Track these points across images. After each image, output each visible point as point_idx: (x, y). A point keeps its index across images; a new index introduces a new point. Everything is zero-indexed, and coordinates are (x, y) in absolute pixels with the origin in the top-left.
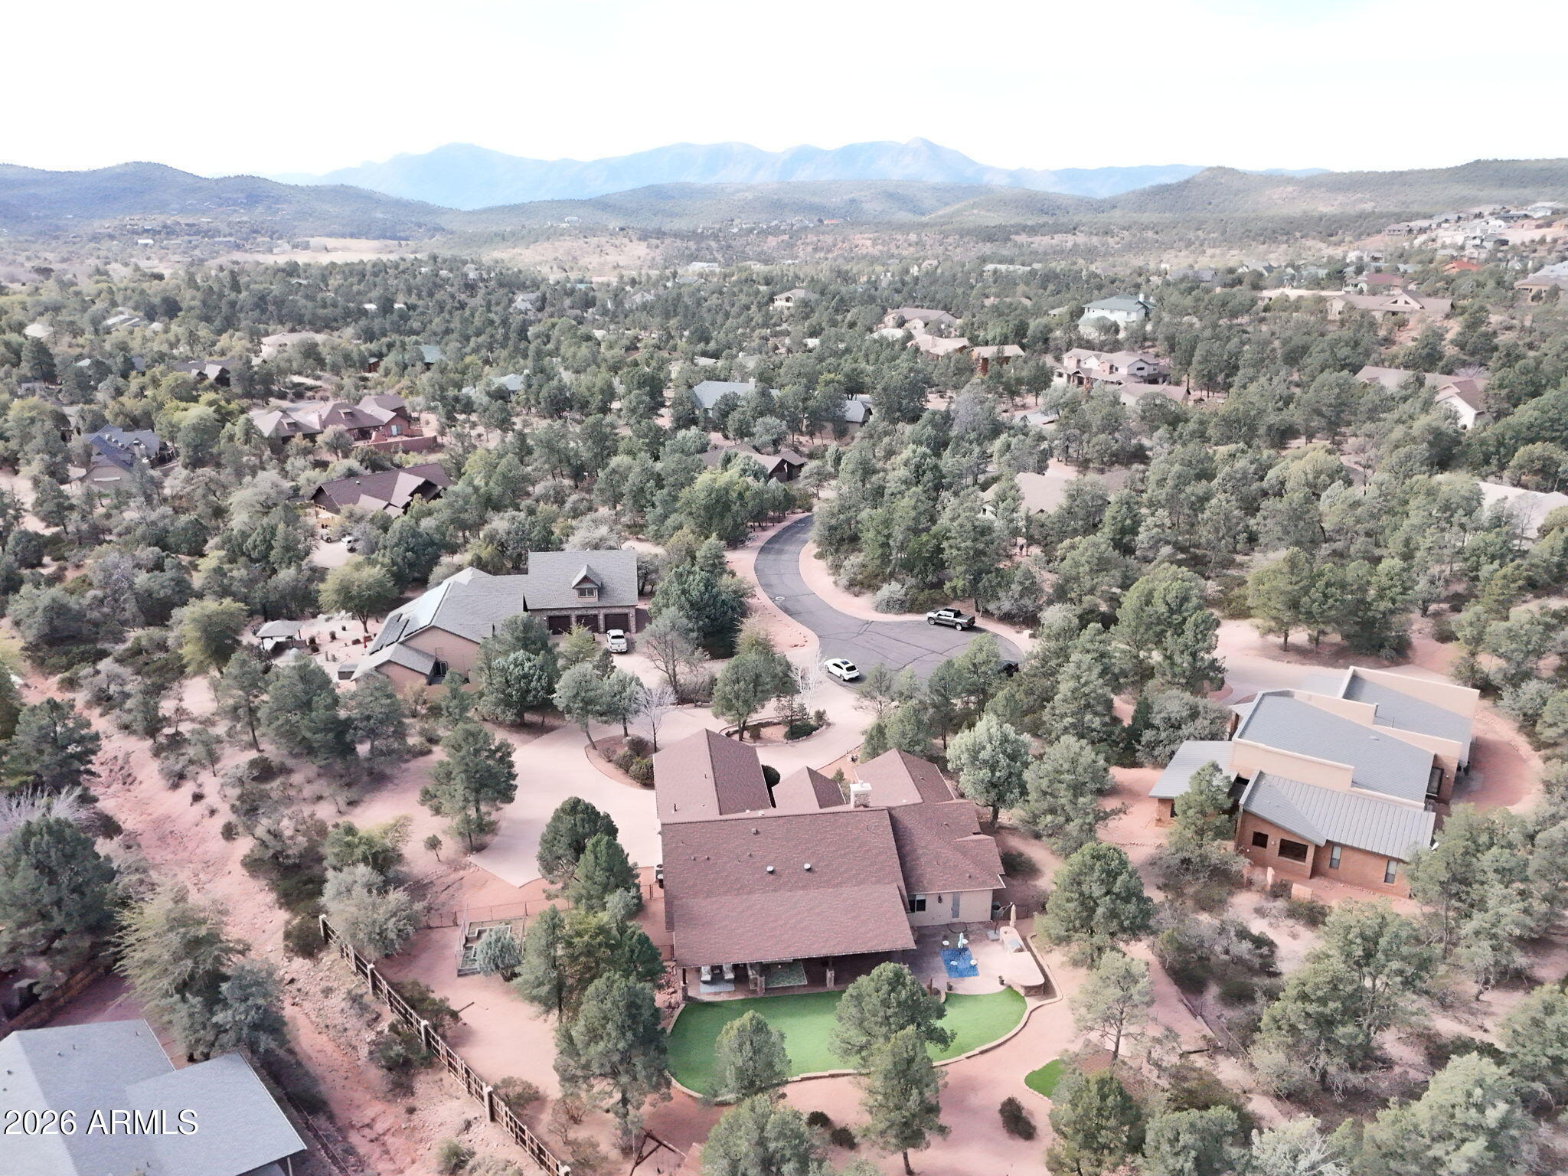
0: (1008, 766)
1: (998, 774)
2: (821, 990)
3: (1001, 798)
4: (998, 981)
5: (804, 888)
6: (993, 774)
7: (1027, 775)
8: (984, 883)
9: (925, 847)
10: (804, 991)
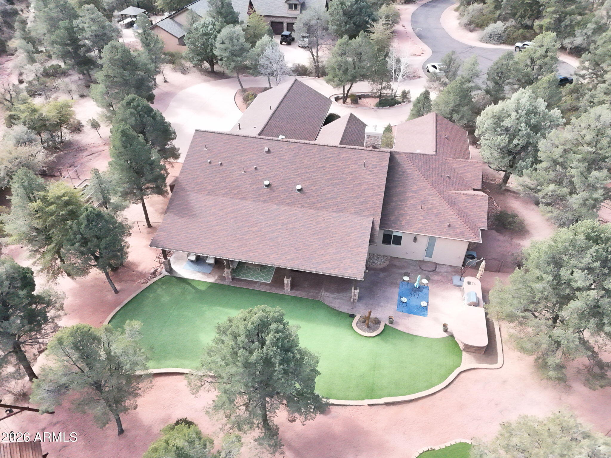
0: (528, 135)
1: (515, 142)
2: (278, 291)
3: (512, 165)
4: (442, 328)
5: (289, 204)
6: (510, 141)
7: (542, 144)
8: (462, 234)
9: (415, 192)
10: (263, 289)
